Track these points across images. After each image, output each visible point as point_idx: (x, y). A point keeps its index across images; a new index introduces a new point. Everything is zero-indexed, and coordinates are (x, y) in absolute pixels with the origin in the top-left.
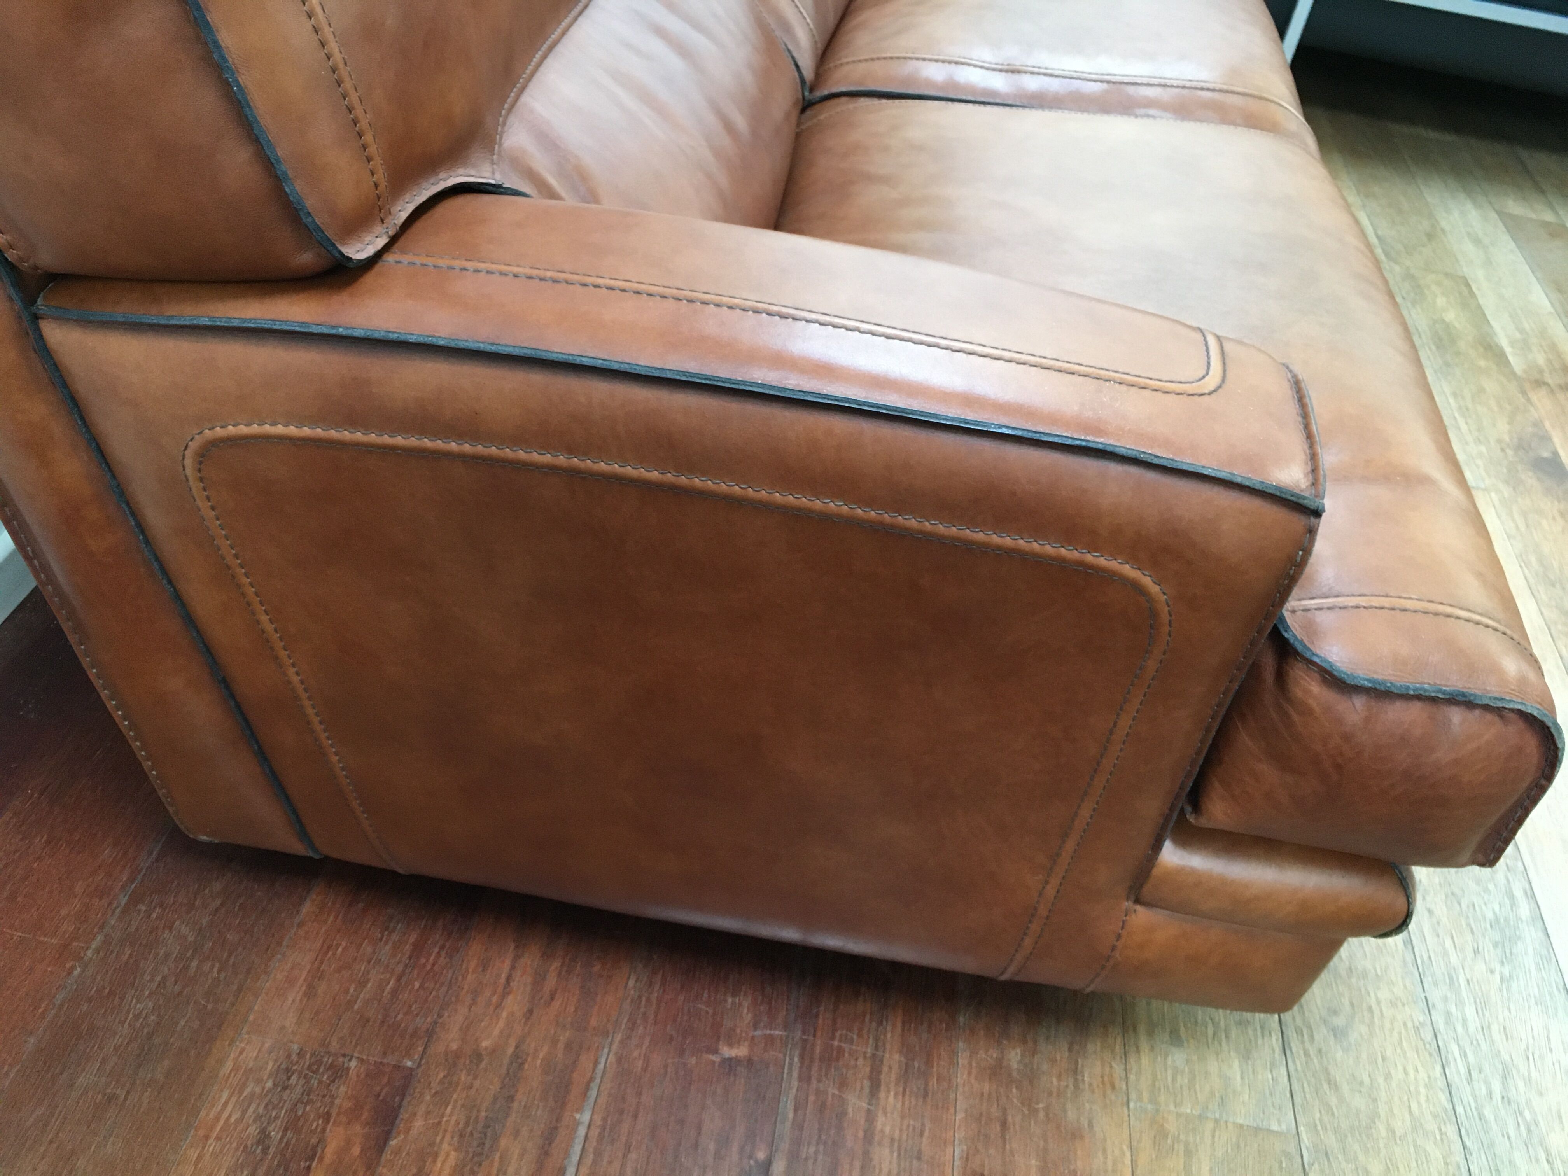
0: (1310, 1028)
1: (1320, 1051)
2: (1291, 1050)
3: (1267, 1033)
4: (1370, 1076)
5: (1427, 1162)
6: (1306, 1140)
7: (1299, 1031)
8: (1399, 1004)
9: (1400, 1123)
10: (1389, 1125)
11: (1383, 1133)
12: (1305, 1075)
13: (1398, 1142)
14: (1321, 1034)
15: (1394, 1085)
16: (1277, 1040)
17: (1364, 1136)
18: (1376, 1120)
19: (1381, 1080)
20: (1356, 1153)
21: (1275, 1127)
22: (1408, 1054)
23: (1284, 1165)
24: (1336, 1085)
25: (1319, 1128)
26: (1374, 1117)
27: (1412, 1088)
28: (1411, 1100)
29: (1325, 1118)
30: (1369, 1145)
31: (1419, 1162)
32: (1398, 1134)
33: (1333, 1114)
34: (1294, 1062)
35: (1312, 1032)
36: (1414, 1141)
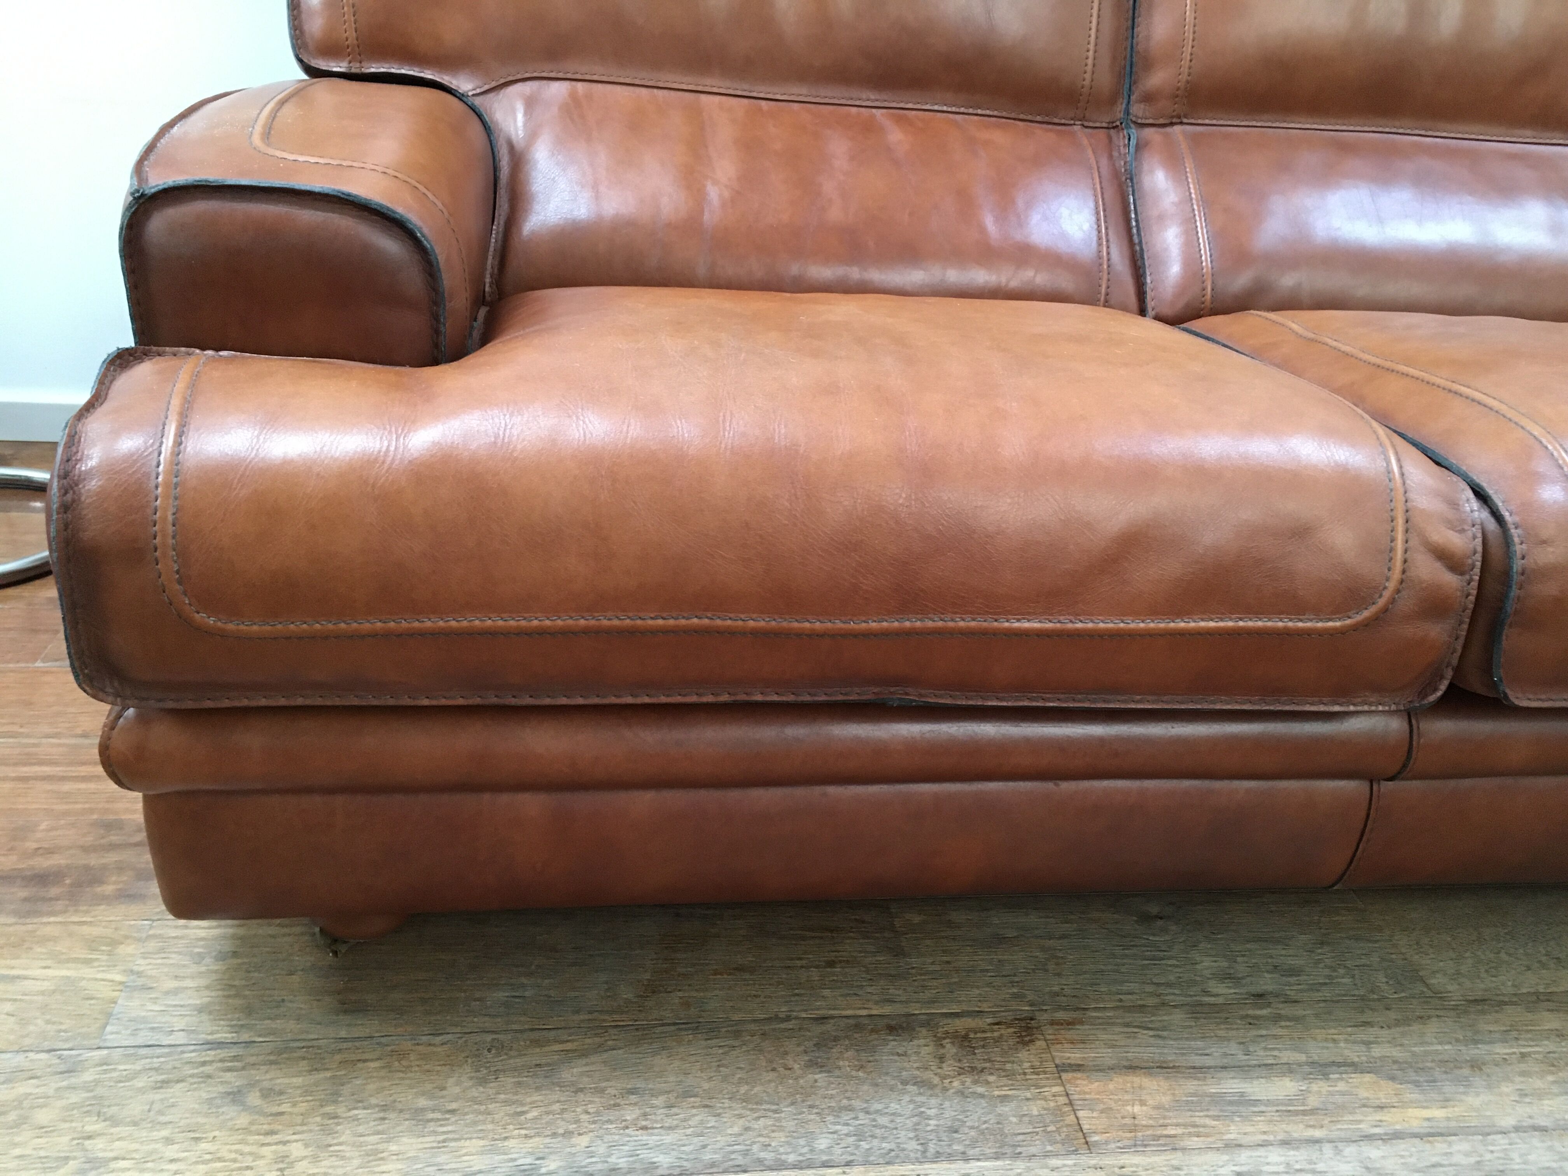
0: (243, 1068)
1: (209, 1076)
2: (209, 1050)
3: (237, 1029)
4: (171, 1122)
5: (45, 1168)
6: (90, 1054)
7: (235, 1058)
8: (281, 1166)
9: (101, 1146)
10: (99, 1135)
11: (89, 1128)
12: (175, 1060)
13: (76, 1142)
14: (234, 1080)
15: (158, 1146)
16: (226, 1038)
17: (89, 1108)
18: (107, 1123)
19: (165, 1133)
20: (68, 1098)
21: (109, 1028)
22: (204, 1166)
23: (62, 1034)
24: (161, 1088)
25: (105, 1067)
26: (114, 1121)
27: (150, 1165)
28: (133, 1161)
29: (115, 1074)
30: (75, 1112)
31: (44, 1160)
32: (87, 1142)
33: (121, 1082)
34: (193, 1051)
35: (236, 1071)
36: (75, 1158)
